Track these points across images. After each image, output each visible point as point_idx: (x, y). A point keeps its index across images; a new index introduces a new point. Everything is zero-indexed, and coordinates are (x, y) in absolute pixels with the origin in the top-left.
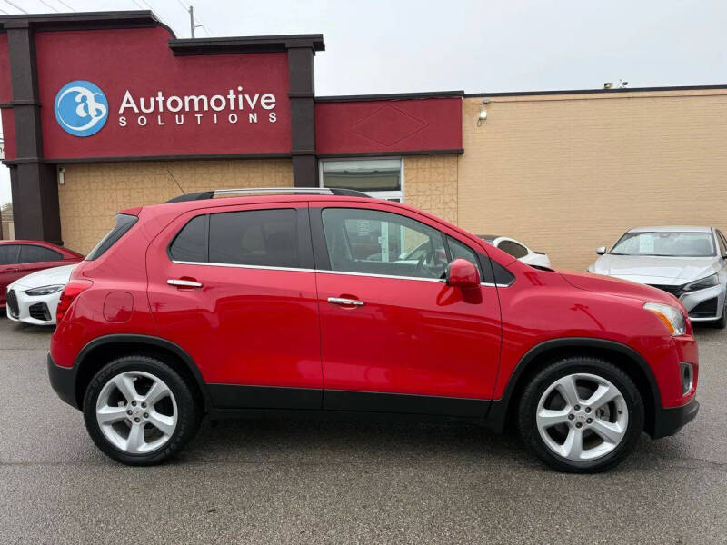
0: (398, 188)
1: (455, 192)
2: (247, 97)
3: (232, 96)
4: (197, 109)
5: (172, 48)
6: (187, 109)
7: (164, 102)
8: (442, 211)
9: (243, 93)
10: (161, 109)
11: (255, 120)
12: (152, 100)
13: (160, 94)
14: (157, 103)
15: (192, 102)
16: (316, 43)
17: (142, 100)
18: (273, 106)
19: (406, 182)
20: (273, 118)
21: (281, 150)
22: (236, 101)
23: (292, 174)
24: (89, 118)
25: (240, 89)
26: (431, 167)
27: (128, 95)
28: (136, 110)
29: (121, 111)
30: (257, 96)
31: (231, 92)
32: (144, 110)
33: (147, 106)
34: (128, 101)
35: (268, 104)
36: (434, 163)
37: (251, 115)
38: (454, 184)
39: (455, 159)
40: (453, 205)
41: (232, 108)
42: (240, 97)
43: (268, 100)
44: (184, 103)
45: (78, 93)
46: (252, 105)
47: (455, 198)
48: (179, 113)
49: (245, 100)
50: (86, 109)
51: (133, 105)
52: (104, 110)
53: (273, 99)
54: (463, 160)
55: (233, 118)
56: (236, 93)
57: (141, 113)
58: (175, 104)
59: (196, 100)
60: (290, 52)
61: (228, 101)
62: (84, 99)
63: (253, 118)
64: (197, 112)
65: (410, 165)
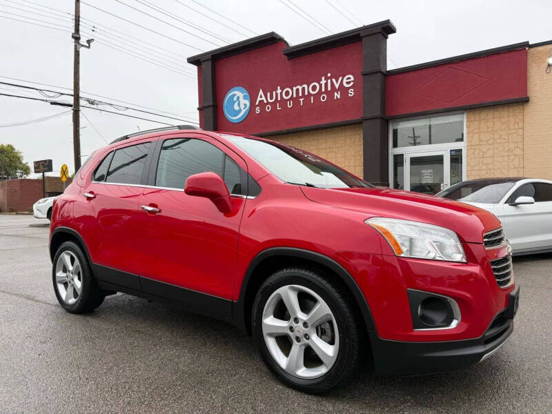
0: (462, 140)
1: (520, 139)
2: (334, 80)
3: (323, 82)
4: (300, 95)
5: (285, 54)
6: (295, 96)
7: (281, 93)
8: (506, 159)
9: (331, 78)
10: (279, 99)
11: (339, 97)
12: (274, 93)
13: (279, 88)
14: (277, 94)
15: (297, 90)
16: (386, 29)
17: (269, 94)
18: (352, 83)
19: (468, 133)
20: (351, 93)
21: (357, 117)
22: (326, 84)
23: (362, 136)
24: (240, 110)
25: (329, 75)
26: (494, 118)
27: (261, 92)
28: (265, 102)
29: (257, 103)
30: (340, 78)
31: (323, 78)
32: (270, 101)
33: (271, 98)
34: (261, 96)
35: (348, 83)
36: (497, 114)
37: (336, 94)
38: (520, 132)
39: (521, 107)
40: (518, 152)
41: (323, 90)
42: (329, 81)
43: (348, 80)
44: (292, 92)
45: (235, 95)
46: (337, 86)
47: (520, 145)
48: (289, 100)
49: (332, 83)
50: (239, 105)
51: (264, 98)
52: (248, 103)
53: (352, 79)
54: (529, 108)
55: (324, 98)
56: (327, 79)
57: (268, 103)
58: (287, 93)
59: (300, 88)
60: (363, 39)
61: (321, 85)
62: (238, 98)
63: (337, 95)
64: (301, 97)
65: (472, 116)
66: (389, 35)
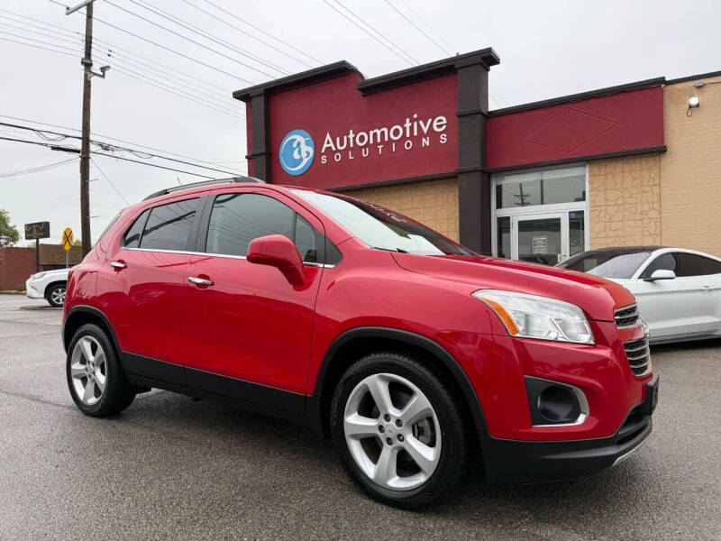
0: (583, 199)
1: (656, 198)
2: (421, 123)
3: (408, 125)
4: (379, 141)
5: (359, 89)
6: (371, 142)
7: (354, 138)
8: (639, 223)
9: (417, 120)
10: (352, 146)
11: (428, 144)
12: (345, 138)
13: (351, 131)
14: (348, 139)
15: (375, 134)
16: (487, 59)
17: (338, 139)
18: (444, 127)
19: (591, 190)
20: (443, 139)
21: (451, 170)
22: (412, 128)
23: (457, 194)
24: (301, 159)
25: (415, 116)
26: (623, 172)
27: (328, 137)
28: (334, 149)
29: (323, 151)
30: (430, 120)
31: (408, 120)
32: (339, 147)
33: (342, 144)
34: (328, 142)
35: (439, 126)
36: (627, 167)
37: (424, 139)
38: (656, 189)
39: (657, 159)
40: (654, 214)
41: (408, 135)
42: (415, 124)
43: (439, 123)
44: (368, 137)
45: (295, 140)
46: (425, 130)
47: (656, 206)
48: (365, 147)
49: (419, 125)
50: (300, 152)
51: (332, 145)
52: (311, 150)
53: (445, 121)
54: (666, 161)
55: (408, 145)
56: (412, 121)
57: (337, 151)
58: (362, 139)
59: (378, 132)
60: (459, 72)
61: (404, 129)
62: (299, 144)
63: (425, 142)
64: (379, 144)
65: (596, 170)
66: (491, 67)
